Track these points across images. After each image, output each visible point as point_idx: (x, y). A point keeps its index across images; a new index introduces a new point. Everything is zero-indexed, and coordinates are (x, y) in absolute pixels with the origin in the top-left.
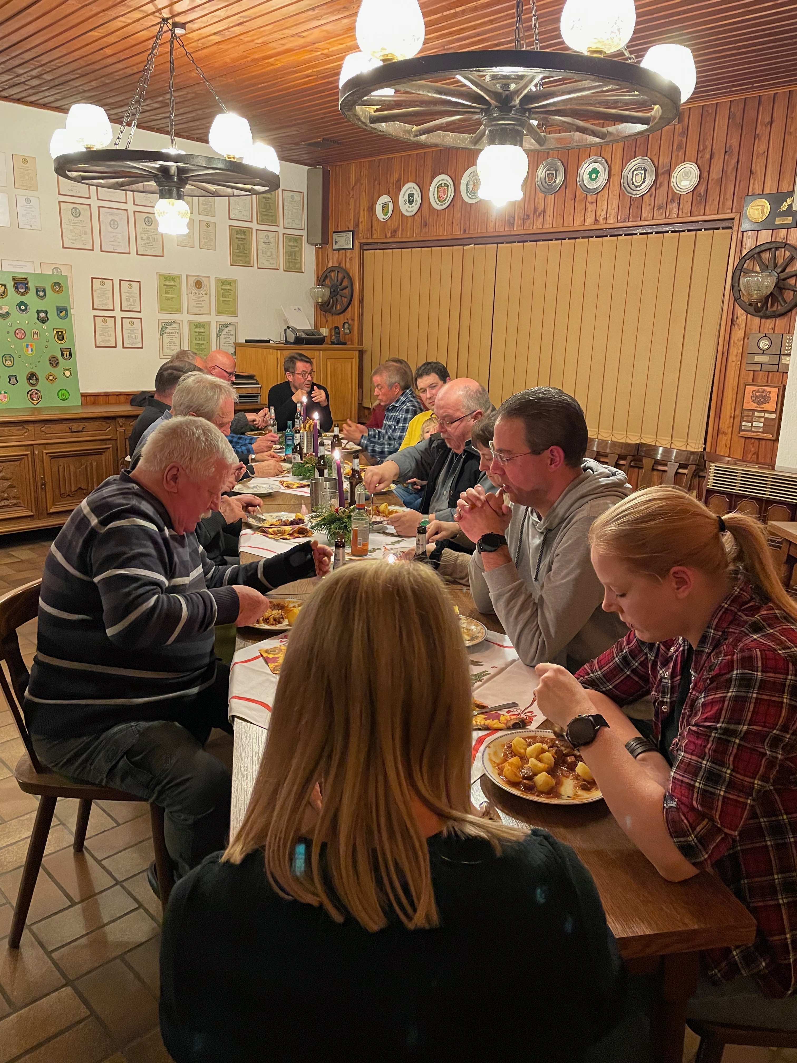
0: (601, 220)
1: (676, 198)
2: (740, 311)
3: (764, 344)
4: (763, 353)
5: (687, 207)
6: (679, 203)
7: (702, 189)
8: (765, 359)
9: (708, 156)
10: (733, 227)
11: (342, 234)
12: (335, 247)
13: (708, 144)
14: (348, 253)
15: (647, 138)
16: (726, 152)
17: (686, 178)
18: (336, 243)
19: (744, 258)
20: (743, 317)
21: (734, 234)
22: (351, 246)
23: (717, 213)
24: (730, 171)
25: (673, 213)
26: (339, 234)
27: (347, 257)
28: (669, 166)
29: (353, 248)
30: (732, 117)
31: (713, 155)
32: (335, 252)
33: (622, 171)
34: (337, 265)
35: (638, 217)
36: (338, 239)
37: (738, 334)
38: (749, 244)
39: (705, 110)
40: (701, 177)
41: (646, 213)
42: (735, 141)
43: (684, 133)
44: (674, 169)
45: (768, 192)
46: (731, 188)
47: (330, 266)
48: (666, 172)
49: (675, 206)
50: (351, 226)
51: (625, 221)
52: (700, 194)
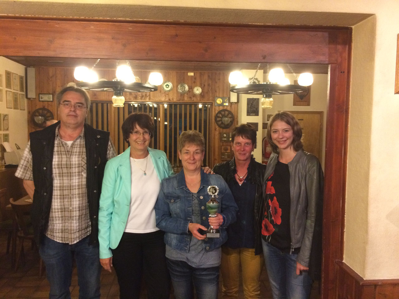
0: (171, 99)
1: (195, 95)
2: (217, 127)
3: (225, 135)
4: (225, 137)
5: (199, 99)
6: (196, 97)
7: (202, 94)
8: (225, 139)
9: (203, 86)
10: (212, 105)
11: (46, 95)
12: (41, 100)
13: (203, 82)
14: (50, 103)
15: (184, 78)
16: (208, 85)
17: (198, 91)
18: (42, 98)
19: (218, 113)
20: (218, 128)
21: (213, 107)
22: (52, 100)
23: (208, 101)
24: (210, 90)
25: (195, 100)
26: (44, 95)
27: (49, 105)
28: (192, 87)
29: (53, 101)
30: (209, 76)
31: (204, 85)
32: (41, 102)
33: (177, 86)
34: (42, 107)
35: (183, 100)
36: (43, 97)
37: (217, 133)
38: (217, 110)
39: (201, 74)
40: (202, 91)
41: (186, 99)
42: (210, 82)
43: (195, 79)
44: (194, 88)
45: (221, 97)
46: (210, 94)
47: (38, 108)
48: (191, 88)
49: (195, 98)
50: (51, 93)
51: (179, 101)
52: (202, 95)
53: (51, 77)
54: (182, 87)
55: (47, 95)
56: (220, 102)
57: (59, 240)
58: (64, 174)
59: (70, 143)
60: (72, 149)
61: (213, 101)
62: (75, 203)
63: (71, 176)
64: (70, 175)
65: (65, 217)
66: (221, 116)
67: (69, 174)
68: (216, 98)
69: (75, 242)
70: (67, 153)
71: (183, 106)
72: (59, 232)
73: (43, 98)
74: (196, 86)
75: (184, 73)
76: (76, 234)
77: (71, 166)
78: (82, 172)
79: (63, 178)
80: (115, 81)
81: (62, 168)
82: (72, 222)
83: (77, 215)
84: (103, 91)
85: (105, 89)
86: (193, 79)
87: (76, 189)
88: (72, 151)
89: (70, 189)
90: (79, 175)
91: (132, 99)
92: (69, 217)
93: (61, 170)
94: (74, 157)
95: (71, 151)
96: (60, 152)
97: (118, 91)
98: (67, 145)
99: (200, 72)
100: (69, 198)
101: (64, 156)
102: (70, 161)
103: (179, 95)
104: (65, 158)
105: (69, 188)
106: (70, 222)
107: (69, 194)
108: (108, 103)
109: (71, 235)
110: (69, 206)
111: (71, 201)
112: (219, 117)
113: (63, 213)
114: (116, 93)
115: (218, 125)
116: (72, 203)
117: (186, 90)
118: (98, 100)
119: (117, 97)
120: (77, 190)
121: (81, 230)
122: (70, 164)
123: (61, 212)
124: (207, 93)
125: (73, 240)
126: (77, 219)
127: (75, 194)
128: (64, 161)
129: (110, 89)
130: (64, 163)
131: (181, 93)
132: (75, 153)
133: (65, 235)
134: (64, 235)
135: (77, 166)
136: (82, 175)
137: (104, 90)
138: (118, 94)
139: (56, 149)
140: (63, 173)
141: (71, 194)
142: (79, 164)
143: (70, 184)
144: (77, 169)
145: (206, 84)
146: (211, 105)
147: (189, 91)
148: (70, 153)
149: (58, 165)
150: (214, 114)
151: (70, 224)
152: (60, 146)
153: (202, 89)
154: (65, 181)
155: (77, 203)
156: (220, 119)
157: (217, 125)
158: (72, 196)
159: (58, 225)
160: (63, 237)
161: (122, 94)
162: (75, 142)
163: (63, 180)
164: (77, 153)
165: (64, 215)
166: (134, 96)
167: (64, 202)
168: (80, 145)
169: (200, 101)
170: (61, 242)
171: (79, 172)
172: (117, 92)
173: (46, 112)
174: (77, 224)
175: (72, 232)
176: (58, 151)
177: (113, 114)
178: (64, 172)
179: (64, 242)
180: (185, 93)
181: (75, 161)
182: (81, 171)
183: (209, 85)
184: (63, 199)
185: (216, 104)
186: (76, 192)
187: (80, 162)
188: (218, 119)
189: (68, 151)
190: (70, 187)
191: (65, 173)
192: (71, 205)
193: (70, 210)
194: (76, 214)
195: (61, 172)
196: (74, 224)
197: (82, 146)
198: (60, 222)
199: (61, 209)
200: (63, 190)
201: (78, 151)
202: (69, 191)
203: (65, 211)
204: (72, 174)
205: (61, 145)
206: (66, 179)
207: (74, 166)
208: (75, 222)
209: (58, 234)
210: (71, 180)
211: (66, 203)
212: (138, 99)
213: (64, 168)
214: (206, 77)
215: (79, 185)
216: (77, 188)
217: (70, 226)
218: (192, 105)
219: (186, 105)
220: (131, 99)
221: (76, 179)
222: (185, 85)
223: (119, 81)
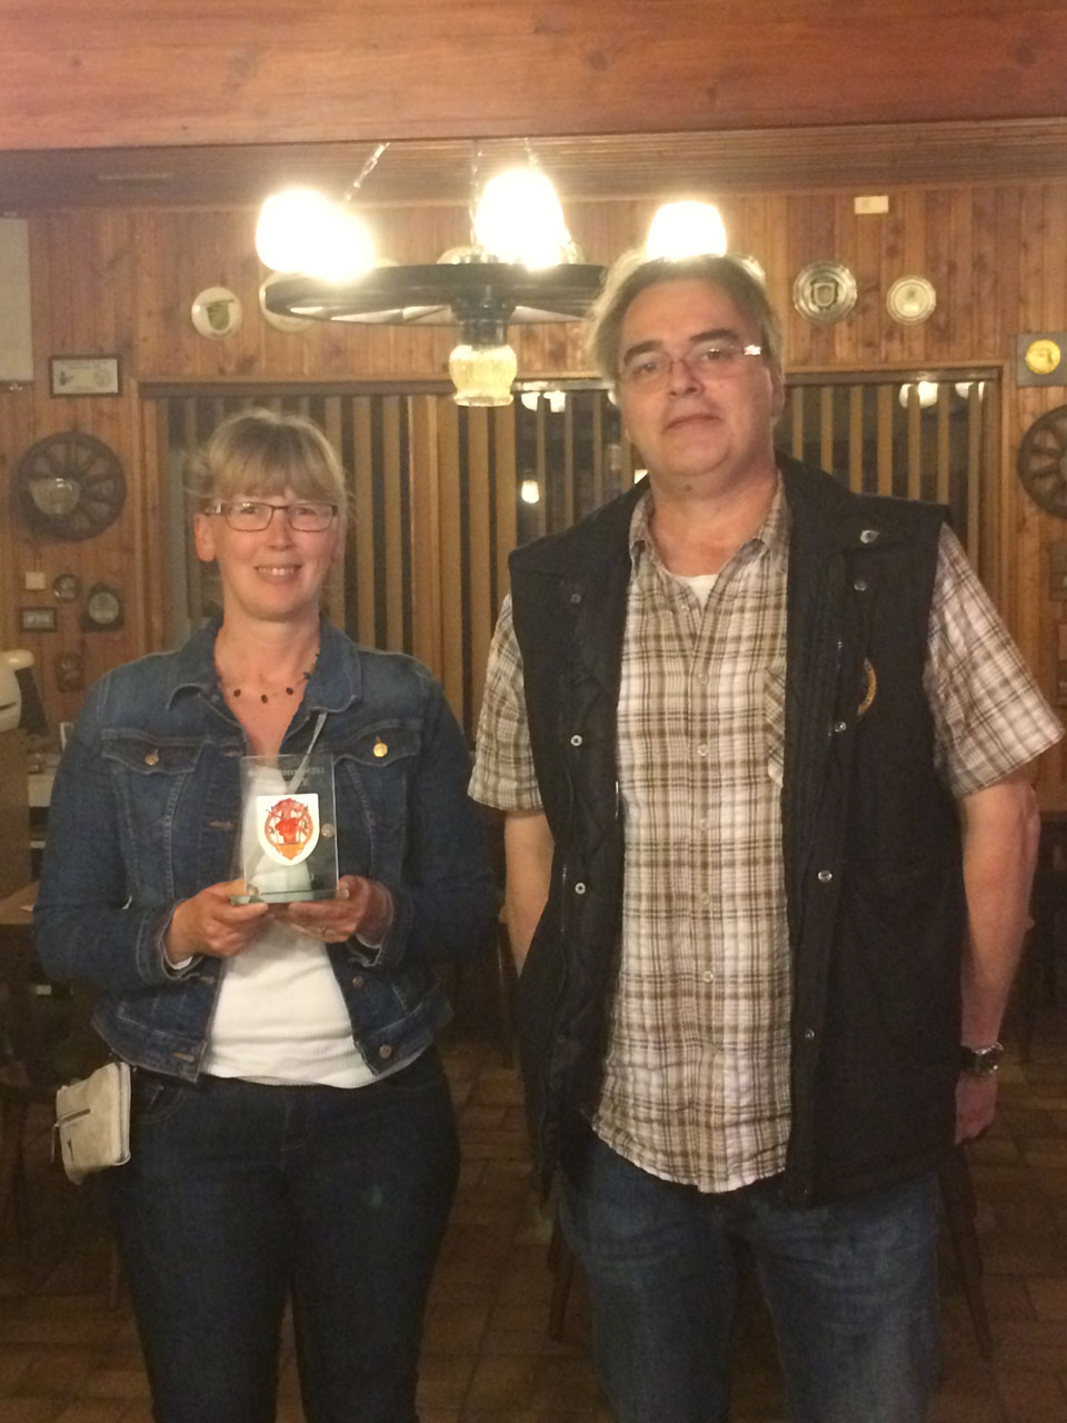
1: (894, 329)
2: (1030, 510)
5: (918, 347)
6: (902, 339)
7: (942, 319)
9: (944, 269)
10: (1000, 379)
11: (84, 363)
12: (58, 389)
13: (943, 250)
14: (105, 404)
15: (831, 232)
16: (974, 265)
17: (913, 300)
18: (64, 381)
19: (1034, 428)
20: (1037, 518)
21: (1005, 391)
22: (114, 388)
23: (972, 358)
24: (984, 294)
25: (895, 353)
26: (72, 362)
27: (101, 413)
28: (879, 279)
29: (120, 394)
30: (978, 213)
31: (952, 268)
32: (59, 401)
33: (791, 281)
34: (68, 429)
35: (828, 356)
36: (69, 373)
37: (1030, 544)
38: (1030, 407)
39: (930, 202)
40: (938, 301)
41: (846, 353)
42: (988, 249)
43: (898, 230)
44: (890, 285)
45: (1051, 329)
46: (990, 321)
47: (45, 431)
48: (873, 288)
49: (896, 345)
50: (109, 347)
51: (805, 362)
52: (938, 327)
53: (112, 264)
54: (817, 286)
55: (91, 363)
56: (1050, 360)
57: (653, 1164)
58: (671, 773)
59: (702, 585)
60: (716, 621)
61: (1007, 356)
62: (728, 943)
63: (705, 788)
64: (703, 778)
65: (676, 1027)
66: (1051, 443)
67: (698, 774)
68: (1024, 339)
69: (734, 1184)
70: (688, 644)
71: (827, 395)
72: (649, 1121)
73: (72, 378)
74: (902, 274)
75: (832, 198)
76: (738, 1135)
77: (710, 726)
78: (766, 763)
79: (665, 792)
80: (461, 266)
81: (662, 733)
82: (718, 1060)
83: (744, 1020)
84: (398, 321)
85: (409, 311)
86: (884, 232)
87: (738, 864)
88: (717, 636)
89: (705, 865)
90: (751, 782)
91: (538, 366)
92: (700, 1026)
93: (656, 748)
94: (726, 668)
95: (707, 633)
96: (652, 644)
97: (483, 316)
98: (692, 600)
99: (928, 193)
100: (699, 915)
101: (673, 666)
102: (704, 696)
103: (805, 330)
104: (678, 673)
105: (698, 858)
106: (706, 1057)
107: (698, 891)
108: (407, 394)
109: (710, 1137)
110: (701, 963)
111: (708, 937)
112: (1038, 451)
113: (667, 1002)
114: (472, 330)
115: (1037, 498)
116: (713, 949)
117: (841, 298)
118: (353, 377)
119: (475, 348)
120: (740, 872)
121: (767, 1114)
122: (704, 714)
123: (656, 996)
124: (969, 309)
125: (719, 1168)
126: (741, 1046)
127: (732, 897)
128: (671, 695)
129: (435, 307)
130: (673, 703)
131: (812, 319)
132: (730, 647)
133: (684, 1142)
134: (676, 1139)
135: (738, 723)
136: (769, 781)
137: (401, 314)
138: (482, 334)
139: (633, 624)
140: (664, 766)
141: (710, 893)
142: (750, 712)
143: (704, 834)
144: (739, 741)
145: (964, 259)
146: (990, 384)
147: (861, 307)
148: (704, 646)
149: (644, 715)
150: (1009, 434)
151: (704, 1071)
152: (654, 609)
153: (936, 286)
154: (675, 814)
155: (744, 948)
156: (1047, 462)
157: (1026, 498)
158: (712, 906)
159: (642, 1074)
160: (677, 1149)
161: (500, 332)
162: (730, 578)
163: (666, 804)
164: (744, 647)
165: (668, 1016)
166: (548, 346)
167: (670, 937)
168: (762, 594)
169: (928, 357)
170: (664, 1176)
171: (751, 763)
172: (475, 325)
173: (84, 455)
174: (744, 1079)
175: (714, 1119)
176: (641, 639)
177: (433, 453)
178: (670, 760)
179: (685, 1182)
180: (840, 318)
181: (731, 694)
182: (761, 757)
183: (979, 264)
184: (669, 918)
185: (1022, 378)
186: (733, 880)
187: (759, 699)
188: (1037, 464)
189: (693, 636)
190: (704, 852)
191: (678, 765)
192: (709, 959)
193: (703, 990)
194: (737, 1013)
195: (657, 759)
196: (725, 1071)
197: (772, 600)
198: (652, 1059)
199: (656, 978)
200: (667, 864)
201: (747, 631)
202: (698, 871)
203: (674, 995)
204: (711, 774)
205: (659, 600)
206: (681, 803)
207: (723, 726)
208: (729, 1061)
209: (644, 1132)
210: (705, 807)
211: (685, 947)
212: (569, 362)
213: (674, 733)
214: (960, 218)
215: (750, 844)
216: (740, 856)
217: (704, 1081)
218: (881, 384)
219: (842, 385)
220: (530, 361)
221: (733, 804)
222: (838, 270)
223: (484, 260)
